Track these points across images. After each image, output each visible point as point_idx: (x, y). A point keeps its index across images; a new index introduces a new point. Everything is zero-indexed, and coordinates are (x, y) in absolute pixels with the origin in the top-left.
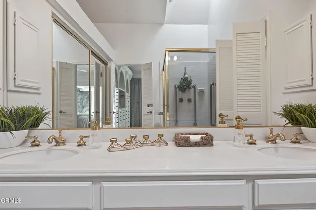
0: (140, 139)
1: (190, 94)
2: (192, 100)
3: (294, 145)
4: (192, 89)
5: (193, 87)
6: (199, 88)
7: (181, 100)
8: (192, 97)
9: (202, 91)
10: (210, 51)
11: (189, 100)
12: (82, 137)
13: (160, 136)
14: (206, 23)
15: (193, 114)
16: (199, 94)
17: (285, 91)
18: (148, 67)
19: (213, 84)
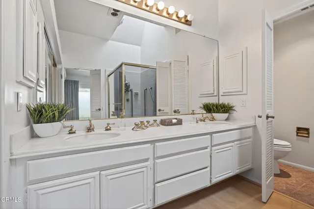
1: (129, 95)
2: (130, 100)
3: (211, 122)
4: (130, 93)
5: (131, 90)
6: (134, 91)
8: (130, 98)
9: (137, 94)
10: (150, 67)
11: (128, 100)
12: (108, 124)
13: (155, 121)
14: (139, 45)
15: (130, 110)
16: (134, 96)
17: (200, 96)
18: (96, 73)
19: (146, 89)
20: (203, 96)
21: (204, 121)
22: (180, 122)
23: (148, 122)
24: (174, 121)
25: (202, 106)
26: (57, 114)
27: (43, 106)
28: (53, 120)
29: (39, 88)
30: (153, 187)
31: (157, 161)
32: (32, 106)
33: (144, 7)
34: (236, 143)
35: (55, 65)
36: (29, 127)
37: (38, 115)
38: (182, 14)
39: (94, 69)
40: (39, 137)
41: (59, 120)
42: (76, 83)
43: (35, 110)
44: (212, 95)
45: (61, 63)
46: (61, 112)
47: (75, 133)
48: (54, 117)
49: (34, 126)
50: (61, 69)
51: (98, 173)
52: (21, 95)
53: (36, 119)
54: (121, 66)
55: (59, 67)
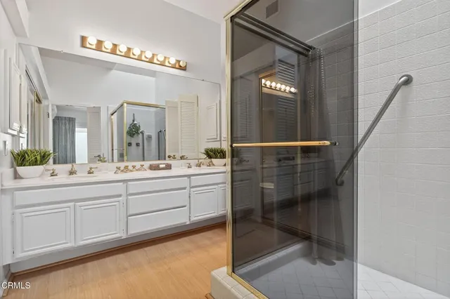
0: (130, 168)
1: (139, 139)
2: (141, 144)
3: (208, 167)
5: (142, 133)
6: (146, 134)
7: (130, 144)
8: (140, 142)
9: (150, 137)
11: (138, 145)
12: (91, 168)
13: (142, 166)
16: (147, 139)
17: (207, 141)
18: (96, 111)
19: (161, 131)
20: (209, 140)
21: (200, 166)
22: (169, 167)
23: (134, 167)
24: (161, 166)
25: (203, 151)
26: (39, 158)
27: (25, 152)
28: (35, 163)
29: (21, 135)
30: (126, 220)
31: (129, 197)
32: (16, 152)
33: (132, 56)
34: (220, 185)
35: (39, 101)
36: (13, 169)
37: (21, 159)
38: (173, 61)
39: (92, 106)
40: (22, 178)
41: (41, 163)
42: (71, 121)
43: (18, 154)
44: (215, 140)
45: (46, 98)
46: (44, 157)
47: (56, 175)
48: (36, 161)
49: (18, 168)
50: (48, 106)
51: (73, 204)
52: (7, 143)
53: (20, 162)
54: (122, 105)
55: (44, 103)
